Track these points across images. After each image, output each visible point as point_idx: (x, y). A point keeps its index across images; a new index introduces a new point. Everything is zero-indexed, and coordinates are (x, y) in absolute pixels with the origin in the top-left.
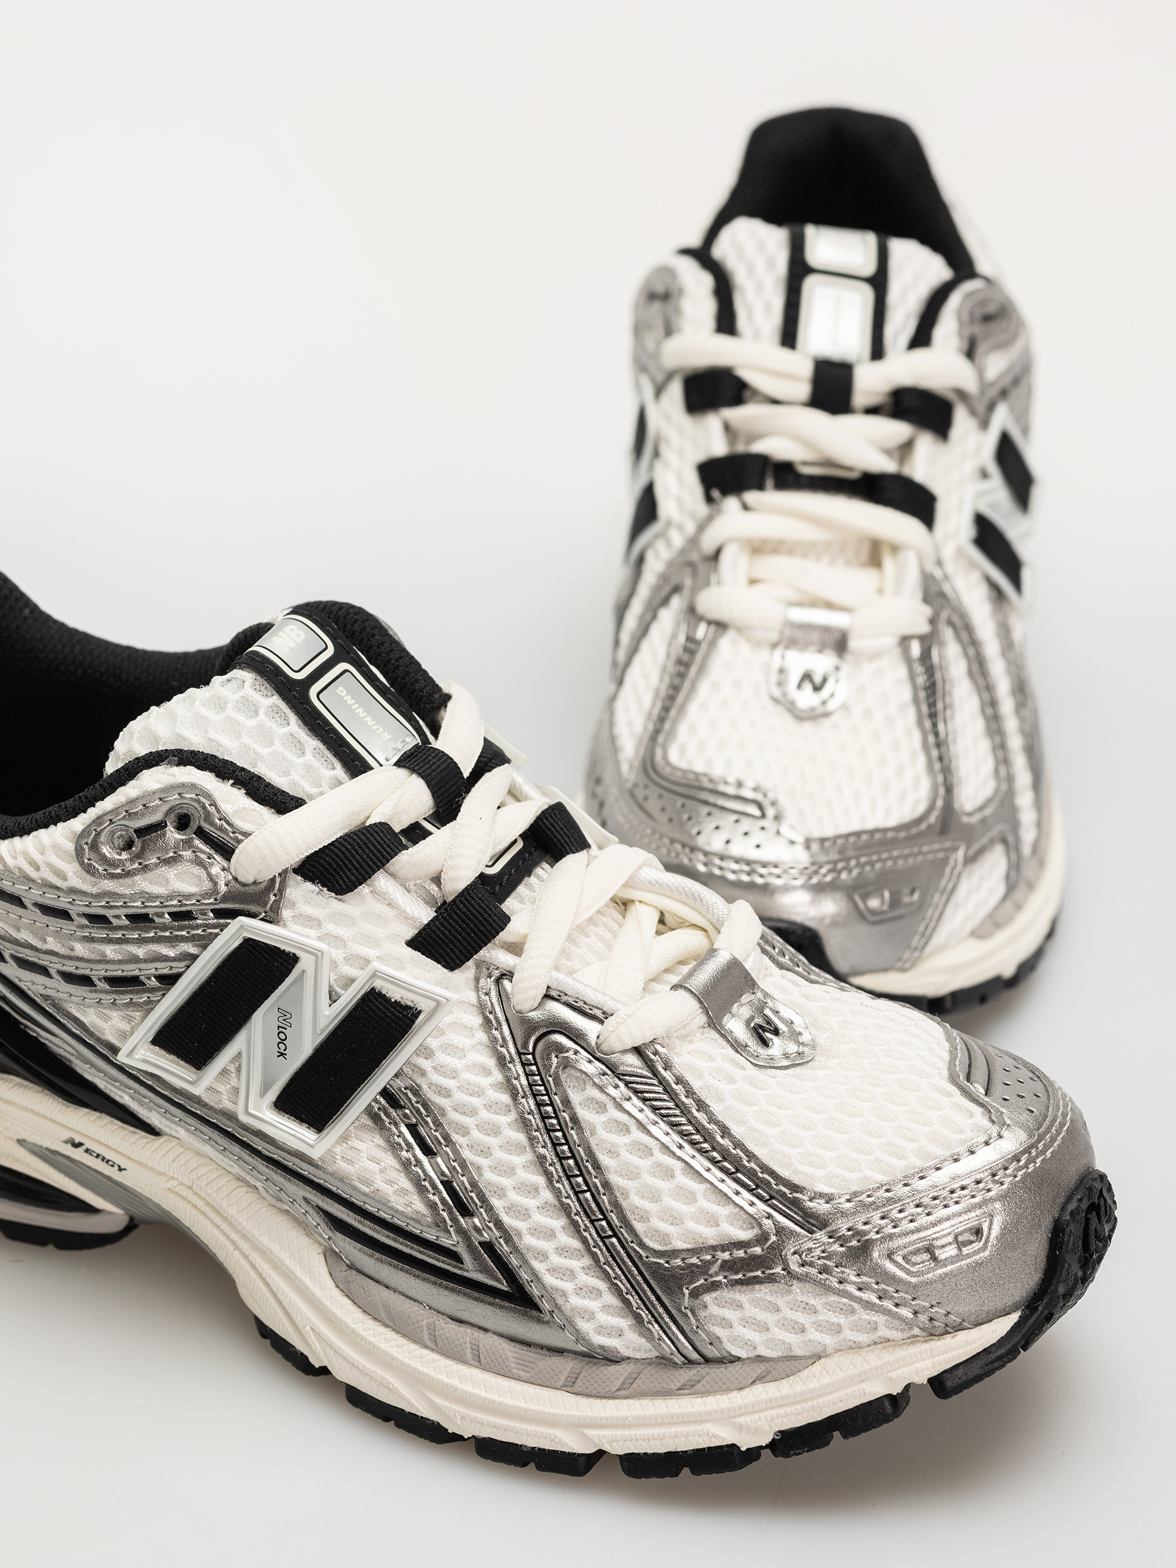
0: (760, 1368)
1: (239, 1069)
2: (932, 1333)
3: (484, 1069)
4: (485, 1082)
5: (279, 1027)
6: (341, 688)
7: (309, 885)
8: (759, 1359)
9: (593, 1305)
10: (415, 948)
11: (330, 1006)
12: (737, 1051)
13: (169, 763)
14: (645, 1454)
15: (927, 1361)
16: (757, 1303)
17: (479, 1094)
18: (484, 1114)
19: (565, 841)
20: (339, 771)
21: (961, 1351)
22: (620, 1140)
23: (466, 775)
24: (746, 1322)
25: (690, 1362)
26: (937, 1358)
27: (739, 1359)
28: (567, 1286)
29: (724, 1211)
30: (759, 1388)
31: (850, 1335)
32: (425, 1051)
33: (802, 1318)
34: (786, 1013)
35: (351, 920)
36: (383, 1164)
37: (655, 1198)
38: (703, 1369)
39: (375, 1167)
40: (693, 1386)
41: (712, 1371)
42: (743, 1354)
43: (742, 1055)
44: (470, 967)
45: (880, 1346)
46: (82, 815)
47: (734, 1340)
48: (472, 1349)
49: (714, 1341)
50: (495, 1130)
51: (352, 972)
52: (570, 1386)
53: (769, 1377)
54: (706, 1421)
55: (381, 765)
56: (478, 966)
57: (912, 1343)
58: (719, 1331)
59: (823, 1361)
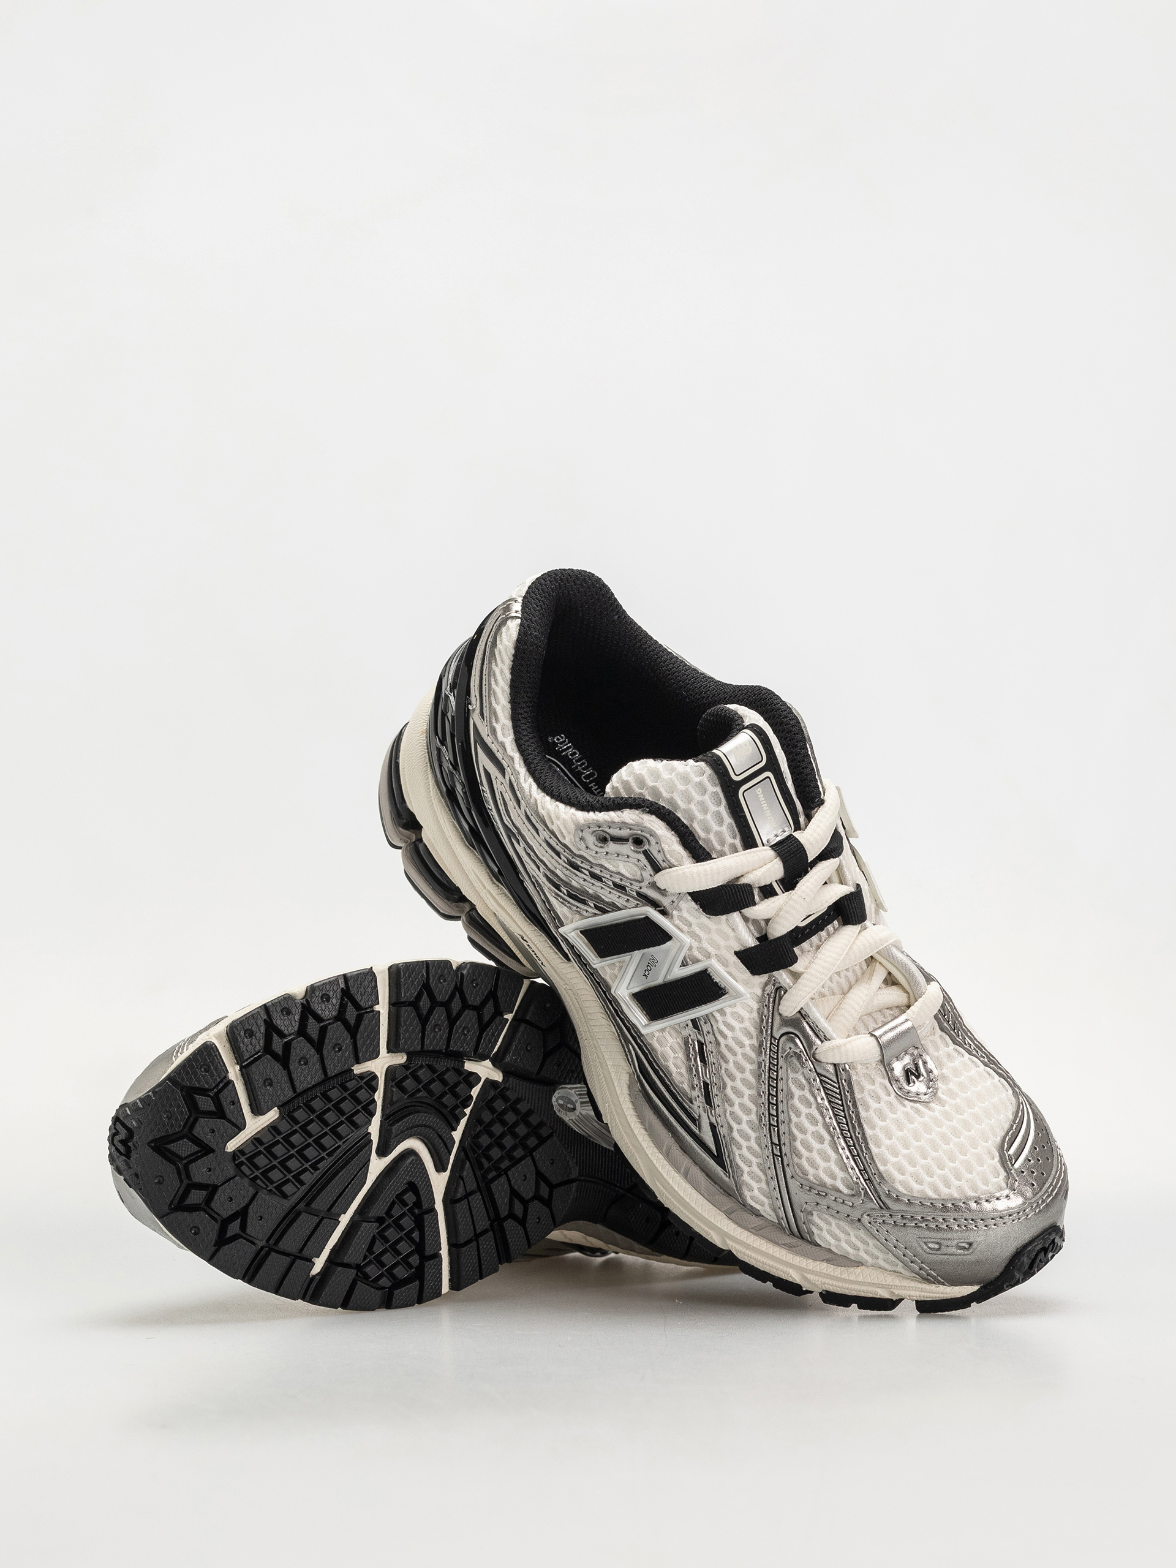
0: (829, 1256)
1: (621, 967)
2: (927, 1279)
3: (750, 1033)
4: (747, 1042)
5: (649, 963)
6: (759, 789)
7: (693, 903)
8: (830, 1250)
9: (755, 1185)
10: (738, 957)
11: (681, 966)
12: (890, 1082)
13: (643, 811)
14: (753, 1266)
15: (917, 1292)
16: (839, 1227)
17: (742, 1046)
18: (740, 1058)
19: (851, 916)
20: (738, 842)
21: (938, 1295)
22: (804, 1110)
23: (810, 860)
24: (829, 1232)
25: (793, 1234)
26: (923, 1293)
27: (820, 1246)
28: (746, 1169)
29: (841, 1174)
30: (825, 1265)
31: (881, 1263)
32: (722, 1012)
33: (859, 1244)
34: (931, 1065)
35: (708, 931)
36: (677, 1055)
37: (809, 1149)
38: (800, 1242)
39: (672, 1055)
40: (791, 1247)
41: (804, 1245)
42: (823, 1245)
43: (892, 1086)
44: (764, 978)
45: (897, 1274)
46: (586, 813)
47: (820, 1237)
48: (685, 1169)
49: (811, 1233)
50: (742, 1070)
51: (699, 956)
52: (729, 1214)
53: (832, 1262)
54: (791, 1267)
55: (763, 845)
56: (770, 977)
57: (912, 1280)
58: (814, 1229)
59: (863, 1267)
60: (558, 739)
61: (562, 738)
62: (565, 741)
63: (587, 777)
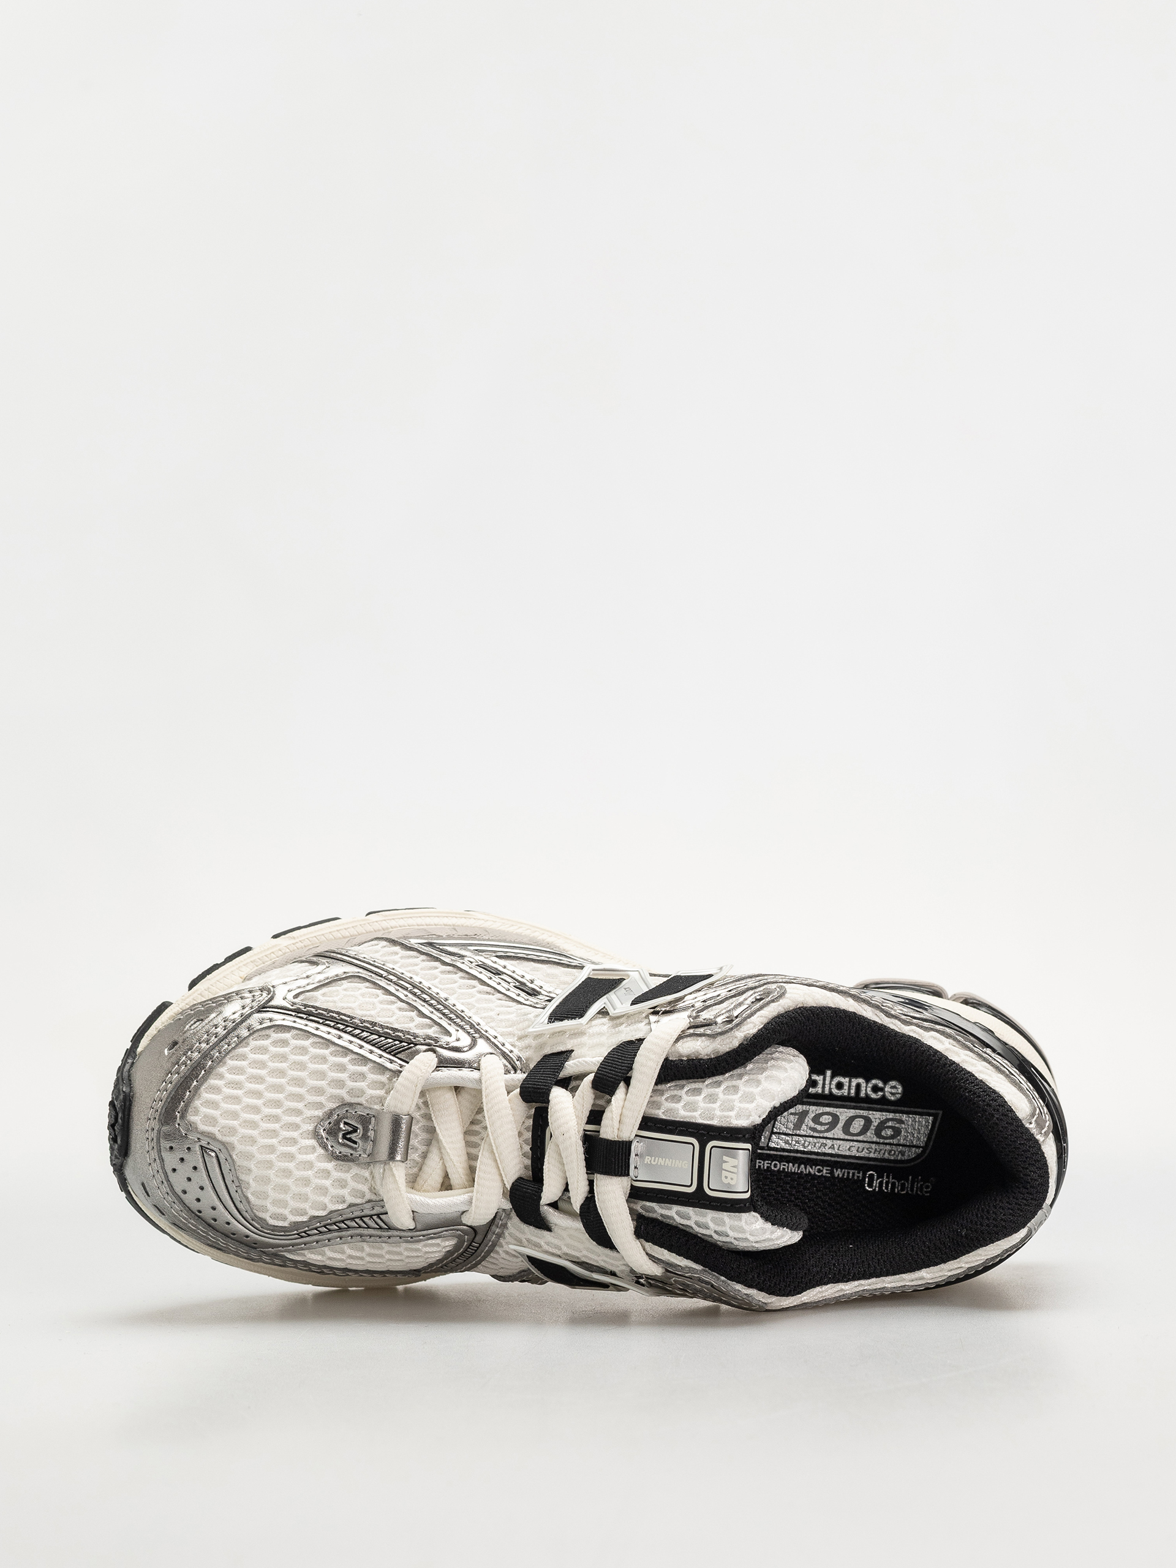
60: (927, 1187)
61: (926, 1192)
62: (921, 1192)
63: (871, 1177)
